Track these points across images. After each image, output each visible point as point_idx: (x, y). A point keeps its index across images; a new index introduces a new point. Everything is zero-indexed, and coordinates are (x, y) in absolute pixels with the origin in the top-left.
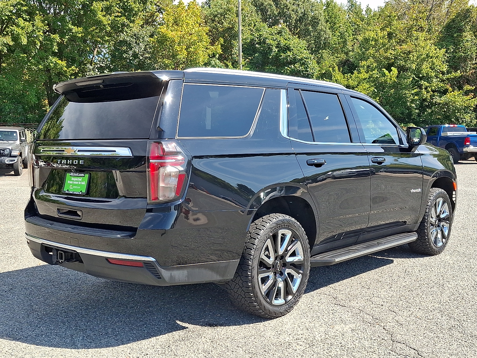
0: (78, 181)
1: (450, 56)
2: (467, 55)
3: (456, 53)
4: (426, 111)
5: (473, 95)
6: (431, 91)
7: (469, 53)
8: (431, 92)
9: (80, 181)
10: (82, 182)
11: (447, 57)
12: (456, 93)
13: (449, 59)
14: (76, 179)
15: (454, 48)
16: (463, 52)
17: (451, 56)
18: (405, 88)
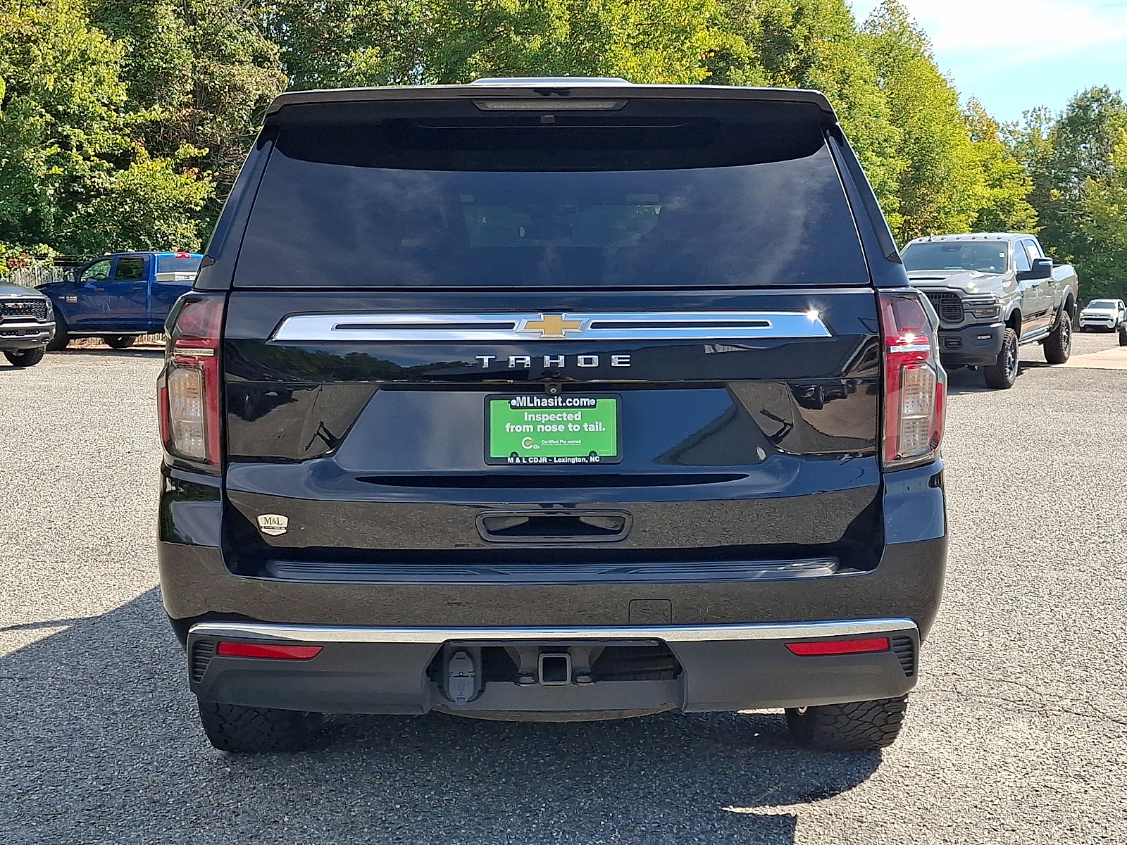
1: (127, 65)
2: (172, 65)
3: (143, 57)
4: (76, 209)
5: (197, 172)
6: (95, 156)
7: (177, 61)
8: (96, 158)
11: (121, 67)
12: (158, 164)
13: (125, 72)
15: (135, 45)
16: (161, 58)
17: (129, 65)
18: (27, 142)
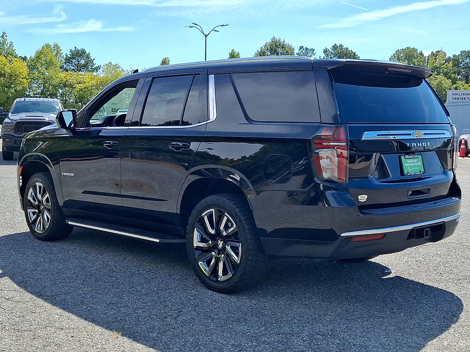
0: (414, 163)
9: (416, 162)
10: (418, 163)
14: (412, 161)
